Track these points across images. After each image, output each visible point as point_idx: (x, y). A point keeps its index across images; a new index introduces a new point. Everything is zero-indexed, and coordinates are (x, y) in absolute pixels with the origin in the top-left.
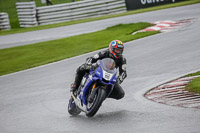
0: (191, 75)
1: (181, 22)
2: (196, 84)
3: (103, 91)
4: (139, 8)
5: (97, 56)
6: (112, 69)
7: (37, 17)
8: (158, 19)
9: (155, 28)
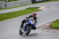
1: (48, 7)
3: (31, 27)
5: (28, 17)
6: (33, 20)
7: (5, 5)
9: (40, 9)
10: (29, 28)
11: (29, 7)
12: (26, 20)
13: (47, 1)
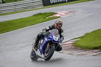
0: (76, 39)
1: (71, 12)
2: (78, 43)
3: (54, 47)
4: (49, 5)
6: (57, 35)
8: (59, 10)
9: (58, 15)
10: (50, 47)
11: (39, 12)
12: (44, 34)
13: (68, 2)
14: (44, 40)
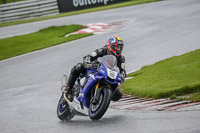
14: (88, 78)
